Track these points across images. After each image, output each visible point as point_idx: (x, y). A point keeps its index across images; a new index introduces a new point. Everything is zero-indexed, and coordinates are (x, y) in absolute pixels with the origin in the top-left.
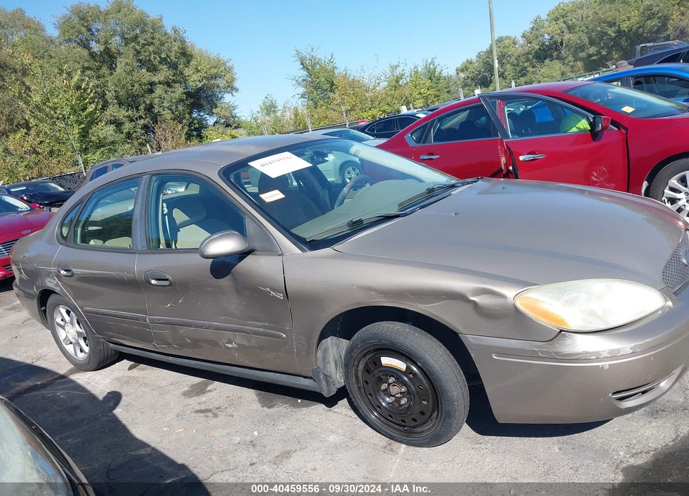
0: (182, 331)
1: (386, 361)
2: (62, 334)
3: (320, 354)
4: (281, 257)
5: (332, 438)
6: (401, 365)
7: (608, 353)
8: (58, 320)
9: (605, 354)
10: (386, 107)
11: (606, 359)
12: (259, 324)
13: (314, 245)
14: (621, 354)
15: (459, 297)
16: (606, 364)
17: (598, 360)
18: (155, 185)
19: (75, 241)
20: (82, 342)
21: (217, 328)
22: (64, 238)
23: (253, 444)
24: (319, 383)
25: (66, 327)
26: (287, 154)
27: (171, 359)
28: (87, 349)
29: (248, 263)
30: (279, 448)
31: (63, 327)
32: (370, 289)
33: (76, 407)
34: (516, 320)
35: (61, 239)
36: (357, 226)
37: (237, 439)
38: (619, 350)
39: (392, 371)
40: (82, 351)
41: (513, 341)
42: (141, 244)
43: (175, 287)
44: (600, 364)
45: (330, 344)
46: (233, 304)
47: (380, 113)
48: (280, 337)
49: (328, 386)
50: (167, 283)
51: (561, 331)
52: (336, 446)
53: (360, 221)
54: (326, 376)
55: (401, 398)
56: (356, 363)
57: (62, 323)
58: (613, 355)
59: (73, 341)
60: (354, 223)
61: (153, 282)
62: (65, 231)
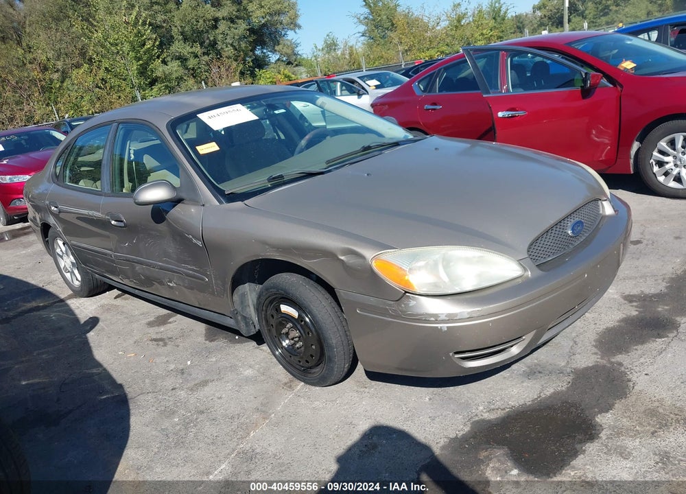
0: (138, 267)
1: (285, 308)
2: (62, 264)
3: (236, 297)
4: (203, 208)
5: (248, 372)
6: (294, 313)
7: (446, 316)
8: (58, 251)
9: (443, 317)
10: (444, 48)
11: (443, 321)
12: (189, 267)
13: (232, 198)
14: (458, 318)
15: (329, 255)
16: (444, 326)
17: (436, 321)
18: (121, 133)
19: (64, 180)
20: (76, 272)
21: (161, 268)
22: (57, 177)
23: (182, 371)
24: (237, 322)
25: (64, 257)
26: (239, 106)
27: (137, 292)
28: (79, 278)
29: (177, 211)
30: (201, 377)
31: (61, 257)
32: (265, 243)
33: (61, 328)
34: (372, 280)
35: (54, 177)
36: (278, 182)
37: (172, 367)
38: (456, 315)
39: (288, 318)
40: (77, 280)
41: (372, 299)
42: (107, 189)
43: (129, 229)
44: (439, 326)
45: (248, 290)
46: (171, 247)
47: (439, 53)
48: (203, 280)
49: (247, 326)
50: (122, 224)
51: (406, 292)
52: (247, 380)
53: (281, 177)
54: (245, 318)
55: (298, 342)
56: (264, 308)
57: (61, 254)
58: (451, 318)
59: (70, 269)
60: (274, 178)
61: (113, 222)
62: (58, 171)
